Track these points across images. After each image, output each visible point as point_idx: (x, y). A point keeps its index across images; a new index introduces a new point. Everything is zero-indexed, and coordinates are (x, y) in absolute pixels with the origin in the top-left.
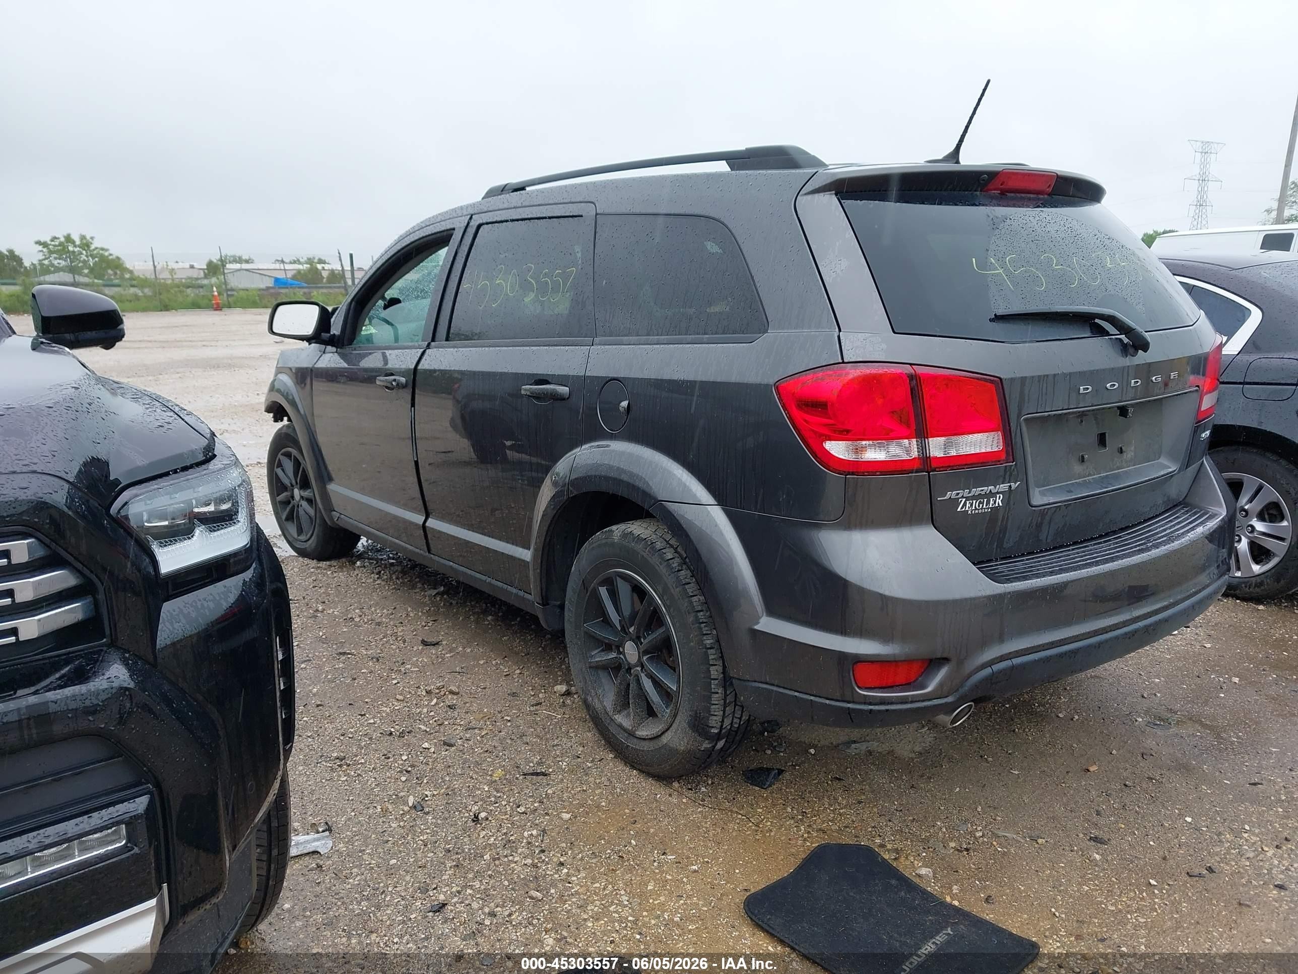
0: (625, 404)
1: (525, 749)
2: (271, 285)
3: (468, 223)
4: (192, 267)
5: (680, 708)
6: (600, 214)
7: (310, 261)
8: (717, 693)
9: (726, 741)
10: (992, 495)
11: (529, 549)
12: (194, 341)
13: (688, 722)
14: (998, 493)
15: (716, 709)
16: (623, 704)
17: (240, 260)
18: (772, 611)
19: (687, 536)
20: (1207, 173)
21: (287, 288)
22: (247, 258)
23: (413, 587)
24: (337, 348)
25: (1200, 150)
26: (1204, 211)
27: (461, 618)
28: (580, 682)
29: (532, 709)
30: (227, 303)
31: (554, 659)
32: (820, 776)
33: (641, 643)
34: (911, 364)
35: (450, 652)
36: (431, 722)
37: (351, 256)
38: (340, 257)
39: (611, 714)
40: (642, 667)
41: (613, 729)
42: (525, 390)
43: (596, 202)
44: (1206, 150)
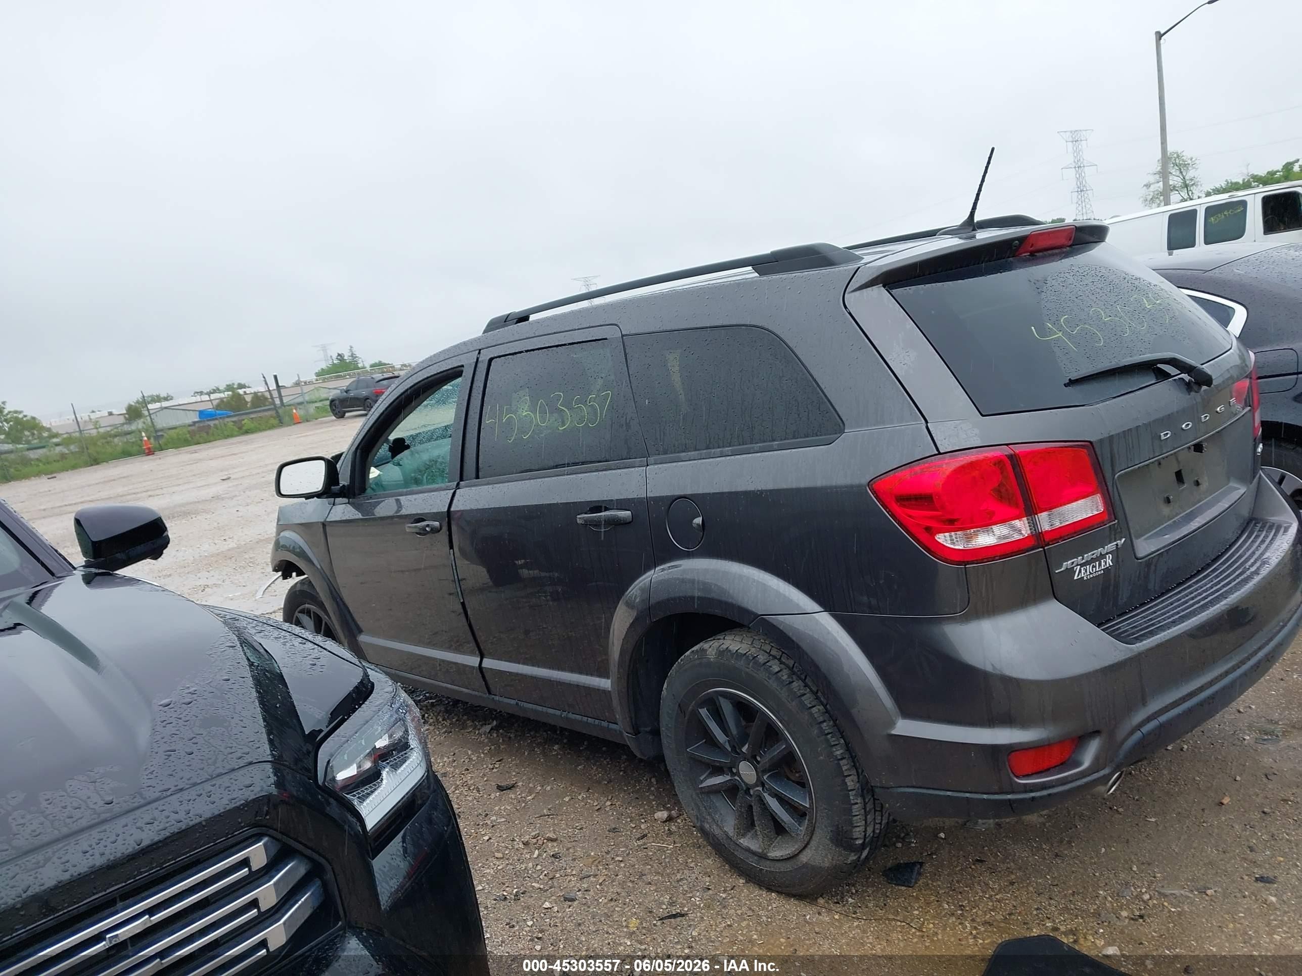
0: (698, 520)
1: (650, 890)
2: (196, 420)
3: (478, 359)
4: (111, 414)
5: (817, 824)
6: (626, 335)
7: (229, 388)
8: (857, 803)
9: (870, 849)
10: (1103, 556)
11: (608, 678)
12: (138, 493)
13: (830, 838)
14: (1107, 553)
15: (859, 821)
16: (748, 824)
17: (157, 399)
18: (907, 714)
19: (799, 647)
20: (1081, 160)
21: (216, 419)
22: (166, 396)
23: (464, 727)
24: (348, 498)
25: (1071, 139)
26: (1086, 195)
27: (526, 754)
28: (693, 810)
29: (640, 843)
30: (158, 446)
31: (639, 782)
32: (960, 861)
33: (758, 762)
34: (1007, 445)
35: (530, 793)
36: (541, 877)
37: (275, 377)
38: (265, 381)
39: (734, 839)
40: (763, 785)
41: (740, 854)
42: (580, 518)
43: (618, 324)
44: (1076, 139)
